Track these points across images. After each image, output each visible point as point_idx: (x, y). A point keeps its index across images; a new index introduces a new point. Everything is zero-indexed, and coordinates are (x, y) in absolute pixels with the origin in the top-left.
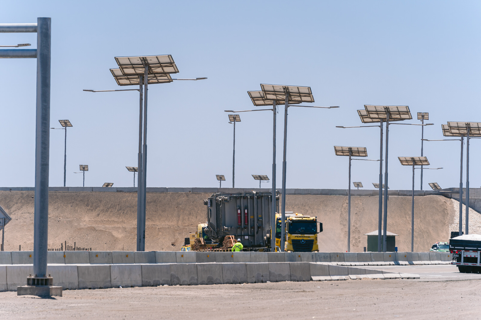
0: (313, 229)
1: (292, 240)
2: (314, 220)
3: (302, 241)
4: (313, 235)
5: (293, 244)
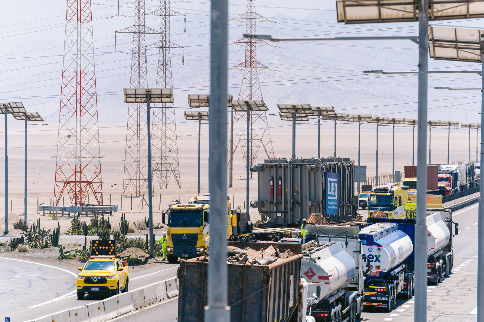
0: (197, 221)
1: (171, 234)
2: (199, 209)
3: (183, 235)
4: (197, 228)
5: (173, 239)
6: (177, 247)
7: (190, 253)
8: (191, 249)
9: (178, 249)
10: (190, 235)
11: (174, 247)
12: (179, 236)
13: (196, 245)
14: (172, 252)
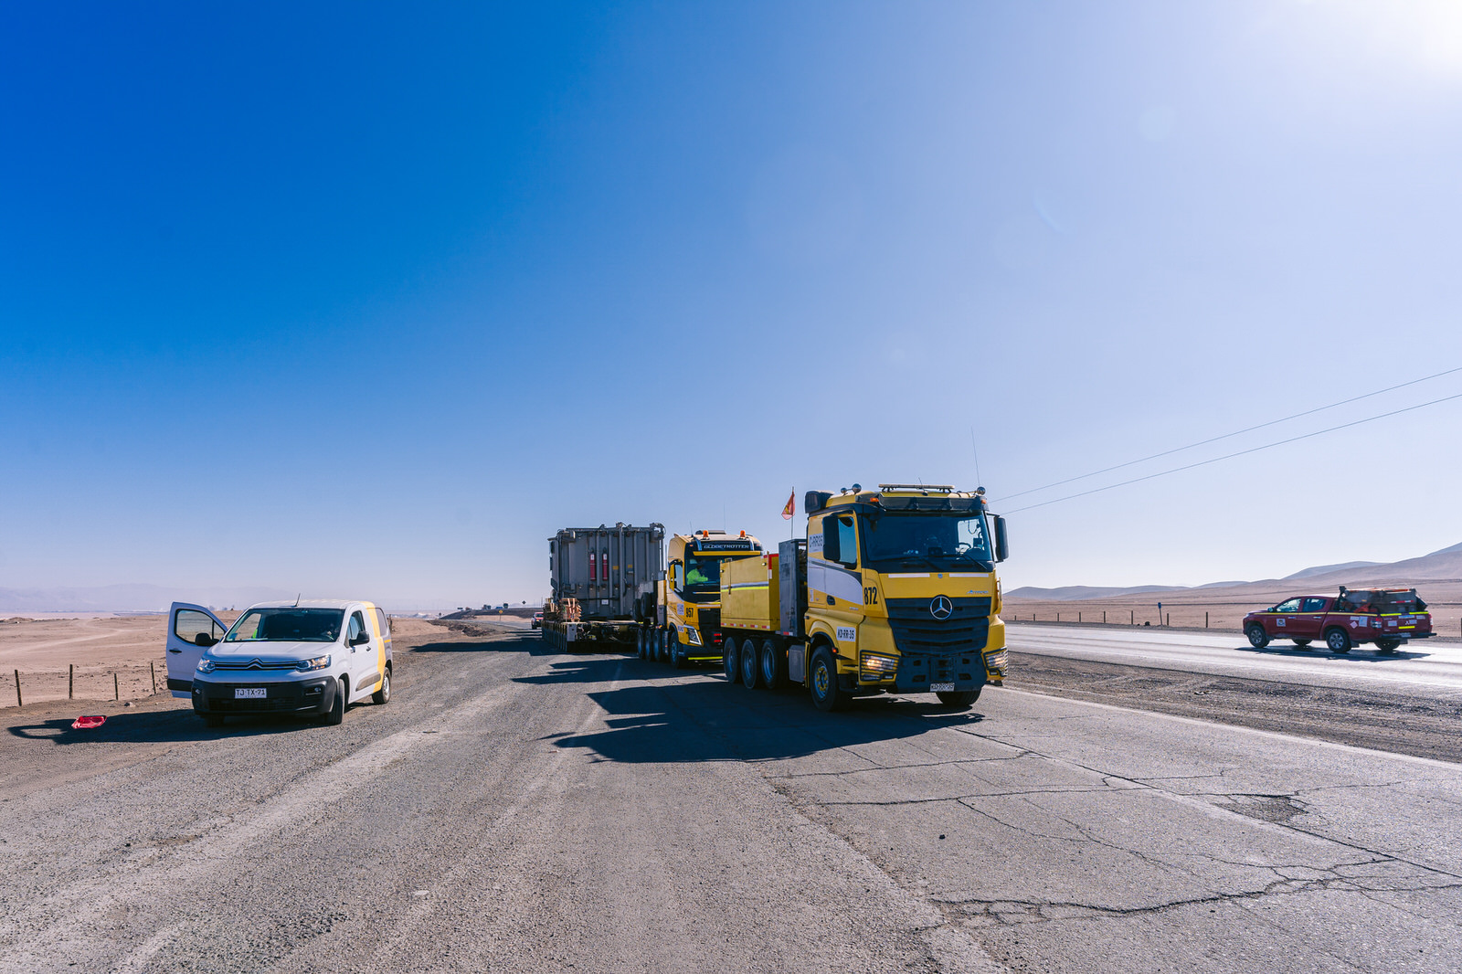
6: (910, 654)
7: (960, 675)
8: (966, 661)
9: (918, 663)
10: (961, 604)
11: (899, 654)
12: (921, 609)
13: (984, 643)
14: (892, 674)
